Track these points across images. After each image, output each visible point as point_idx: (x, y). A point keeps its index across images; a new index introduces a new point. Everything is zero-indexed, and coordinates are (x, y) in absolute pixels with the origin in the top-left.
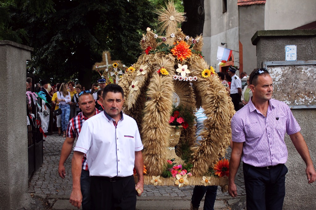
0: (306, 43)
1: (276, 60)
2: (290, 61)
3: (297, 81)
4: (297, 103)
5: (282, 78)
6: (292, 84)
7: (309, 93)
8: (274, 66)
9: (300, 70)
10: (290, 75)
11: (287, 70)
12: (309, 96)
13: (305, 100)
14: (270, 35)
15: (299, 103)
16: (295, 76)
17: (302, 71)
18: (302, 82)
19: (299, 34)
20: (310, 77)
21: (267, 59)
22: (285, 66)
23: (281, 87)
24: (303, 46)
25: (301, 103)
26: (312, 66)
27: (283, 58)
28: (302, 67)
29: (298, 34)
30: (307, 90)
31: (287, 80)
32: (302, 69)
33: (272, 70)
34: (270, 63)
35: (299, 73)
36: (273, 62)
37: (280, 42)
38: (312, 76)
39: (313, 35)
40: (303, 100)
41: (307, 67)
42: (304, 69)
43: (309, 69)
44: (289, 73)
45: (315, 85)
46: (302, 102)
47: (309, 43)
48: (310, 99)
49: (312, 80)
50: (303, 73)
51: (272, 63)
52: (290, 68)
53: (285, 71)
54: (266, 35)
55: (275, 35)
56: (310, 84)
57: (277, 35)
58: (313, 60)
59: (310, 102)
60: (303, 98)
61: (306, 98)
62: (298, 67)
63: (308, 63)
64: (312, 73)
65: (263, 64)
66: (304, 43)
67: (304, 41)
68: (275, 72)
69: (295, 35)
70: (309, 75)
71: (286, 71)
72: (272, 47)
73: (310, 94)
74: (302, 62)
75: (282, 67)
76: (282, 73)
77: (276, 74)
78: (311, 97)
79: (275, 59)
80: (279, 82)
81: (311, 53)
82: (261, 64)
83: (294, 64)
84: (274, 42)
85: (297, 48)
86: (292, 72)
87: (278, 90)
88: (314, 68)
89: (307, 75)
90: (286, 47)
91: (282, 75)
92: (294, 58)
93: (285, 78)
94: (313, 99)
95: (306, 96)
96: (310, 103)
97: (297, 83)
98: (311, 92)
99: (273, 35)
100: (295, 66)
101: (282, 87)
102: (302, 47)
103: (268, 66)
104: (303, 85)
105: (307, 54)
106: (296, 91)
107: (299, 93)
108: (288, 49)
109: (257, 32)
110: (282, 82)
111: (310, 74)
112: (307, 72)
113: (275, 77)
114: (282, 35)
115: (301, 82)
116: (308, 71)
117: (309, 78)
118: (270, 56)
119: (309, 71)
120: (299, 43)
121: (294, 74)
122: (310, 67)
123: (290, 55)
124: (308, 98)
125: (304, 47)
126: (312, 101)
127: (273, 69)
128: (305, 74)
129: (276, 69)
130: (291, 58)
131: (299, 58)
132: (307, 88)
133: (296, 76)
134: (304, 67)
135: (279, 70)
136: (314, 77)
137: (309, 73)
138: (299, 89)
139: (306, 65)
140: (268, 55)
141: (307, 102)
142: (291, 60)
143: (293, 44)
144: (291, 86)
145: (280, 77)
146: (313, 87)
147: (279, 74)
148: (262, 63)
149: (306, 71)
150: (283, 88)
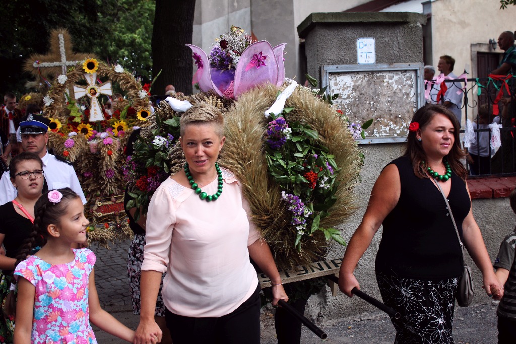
0: (389, 34)
1: (343, 63)
2: (365, 65)
3: (377, 99)
4: (377, 135)
5: (352, 93)
6: (370, 104)
7: (397, 117)
8: (339, 74)
9: (382, 80)
10: (366, 87)
11: (362, 80)
12: (395, 123)
13: (390, 129)
14: (334, 20)
15: (381, 135)
16: (373, 89)
17: (385, 80)
18: (385, 100)
19: (380, 20)
20: (397, 91)
21: (328, 61)
22: (358, 72)
23: (351, 109)
24: (385, 39)
25: (384, 134)
26: (400, 73)
27: (354, 60)
28: (384, 74)
29: (377, 20)
30: (392, 112)
31: (361, 96)
32: (383, 77)
33: (336, 80)
34: (332, 68)
35: (380, 84)
36: (338, 66)
37: (348, 33)
38: (400, 90)
39: (402, 21)
40: (387, 129)
41: (391, 74)
42: (387, 77)
43: (396, 77)
44: (364, 84)
45: (404, 104)
46: (385, 132)
47: (393, 35)
48: (398, 127)
49: (400, 95)
50: (385, 84)
51: (337, 68)
52: (365, 76)
53: (357, 81)
54: (326, 21)
55: (341, 21)
56: (398, 102)
57: (344, 21)
58: (400, 62)
59: (398, 132)
60: (386, 126)
61: (392, 126)
62: (378, 75)
63: (395, 67)
64: (401, 84)
65: (322, 70)
66: (387, 36)
67: (386, 32)
68: (342, 84)
69: (374, 20)
70: (395, 88)
71: (360, 81)
72: (336, 41)
73: (398, 119)
74: (385, 67)
75: (353, 75)
76: (353, 84)
77: (342, 86)
78: (399, 124)
79: (341, 62)
80: (348, 101)
81: (398, 51)
82: (317, 70)
83: (372, 70)
84: (339, 33)
85: (376, 43)
86: (369, 83)
87: (347, 114)
88: (403, 77)
89: (393, 88)
90: (358, 41)
91: (353, 89)
92: (372, 60)
93: (358, 93)
94: (402, 127)
95: (391, 123)
96: (398, 135)
97: (377, 102)
98: (400, 116)
99: (338, 21)
100: (372, 72)
101: (353, 108)
102: (384, 41)
103: (329, 73)
104: (386, 104)
105: (391, 52)
106: (376, 114)
107: (380, 118)
108: (361, 44)
109: (311, 16)
110: (353, 100)
111: (396, 86)
112: (392, 83)
113: (341, 91)
114: (352, 21)
115: (383, 99)
116: (393, 81)
117: (395, 93)
118: (333, 57)
119: (396, 81)
120: (379, 35)
121: (372, 86)
122: (397, 74)
123: (364, 55)
124: (395, 125)
125: (387, 41)
126: (401, 130)
127: (337, 78)
128: (389, 86)
129: (342, 77)
130: (367, 59)
131: (379, 60)
132: (393, 109)
133: (376, 89)
134: (387, 75)
135: (347, 80)
136: (404, 91)
137: (395, 84)
138: (380, 112)
139: (389, 71)
140: (330, 55)
141: (393, 133)
142: (367, 63)
143: (370, 36)
144: (367, 106)
145: (349, 91)
146: (403, 108)
147: (348, 87)
148: (320, 68)
149: (390, 81)
150: (355, 110)
